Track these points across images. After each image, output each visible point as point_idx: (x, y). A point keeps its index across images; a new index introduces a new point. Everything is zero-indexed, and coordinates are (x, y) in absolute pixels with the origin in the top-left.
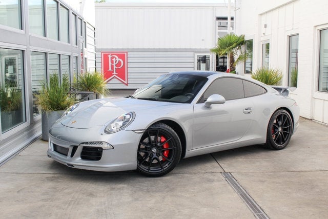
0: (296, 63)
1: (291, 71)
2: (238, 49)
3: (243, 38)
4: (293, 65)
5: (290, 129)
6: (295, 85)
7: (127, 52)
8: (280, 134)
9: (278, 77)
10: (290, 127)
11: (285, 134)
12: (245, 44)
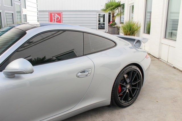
0: (150, 19)
1: (146, 22)
2: (117, 10)
3: (120, 3)
4: (147, 20)
5: (139, 85)
6: (149, 32)
7: (62, 12)
8: (127, 91)
9: (138, 27)
10: (139, 82)
11: (133, 90)
12: (121, 6)
